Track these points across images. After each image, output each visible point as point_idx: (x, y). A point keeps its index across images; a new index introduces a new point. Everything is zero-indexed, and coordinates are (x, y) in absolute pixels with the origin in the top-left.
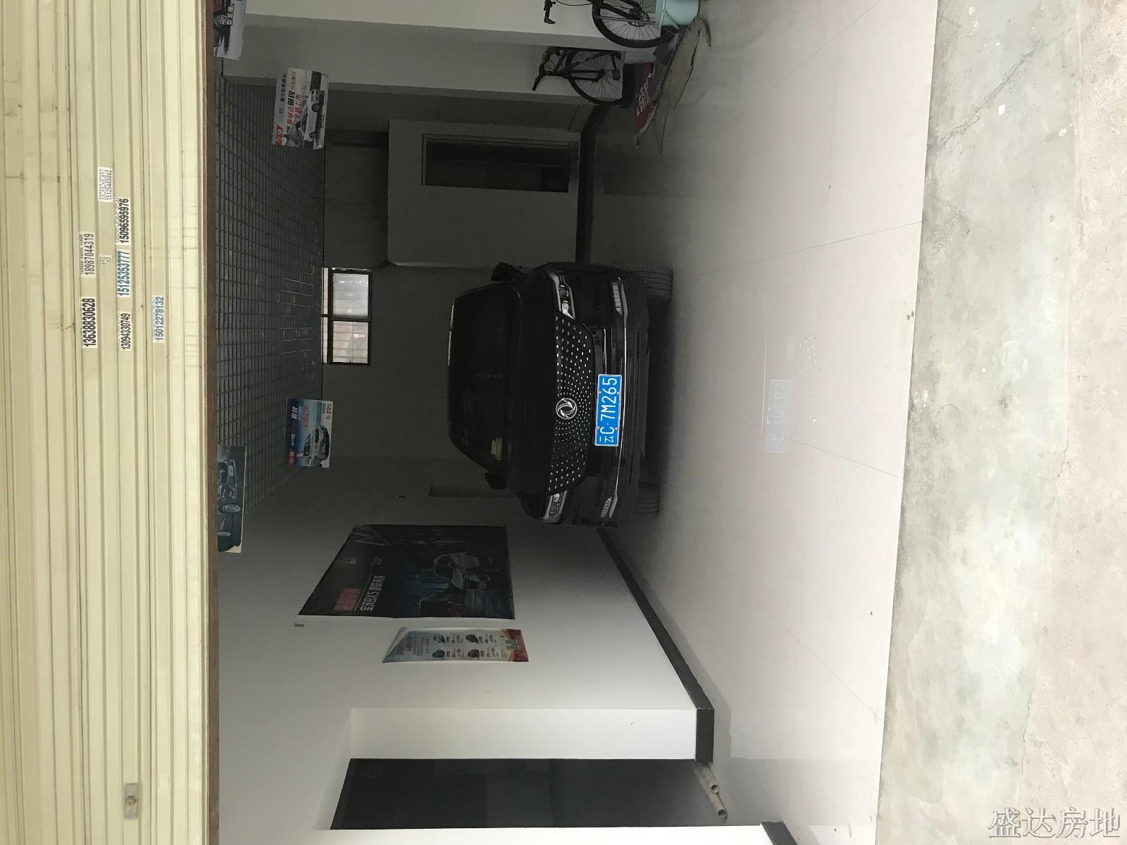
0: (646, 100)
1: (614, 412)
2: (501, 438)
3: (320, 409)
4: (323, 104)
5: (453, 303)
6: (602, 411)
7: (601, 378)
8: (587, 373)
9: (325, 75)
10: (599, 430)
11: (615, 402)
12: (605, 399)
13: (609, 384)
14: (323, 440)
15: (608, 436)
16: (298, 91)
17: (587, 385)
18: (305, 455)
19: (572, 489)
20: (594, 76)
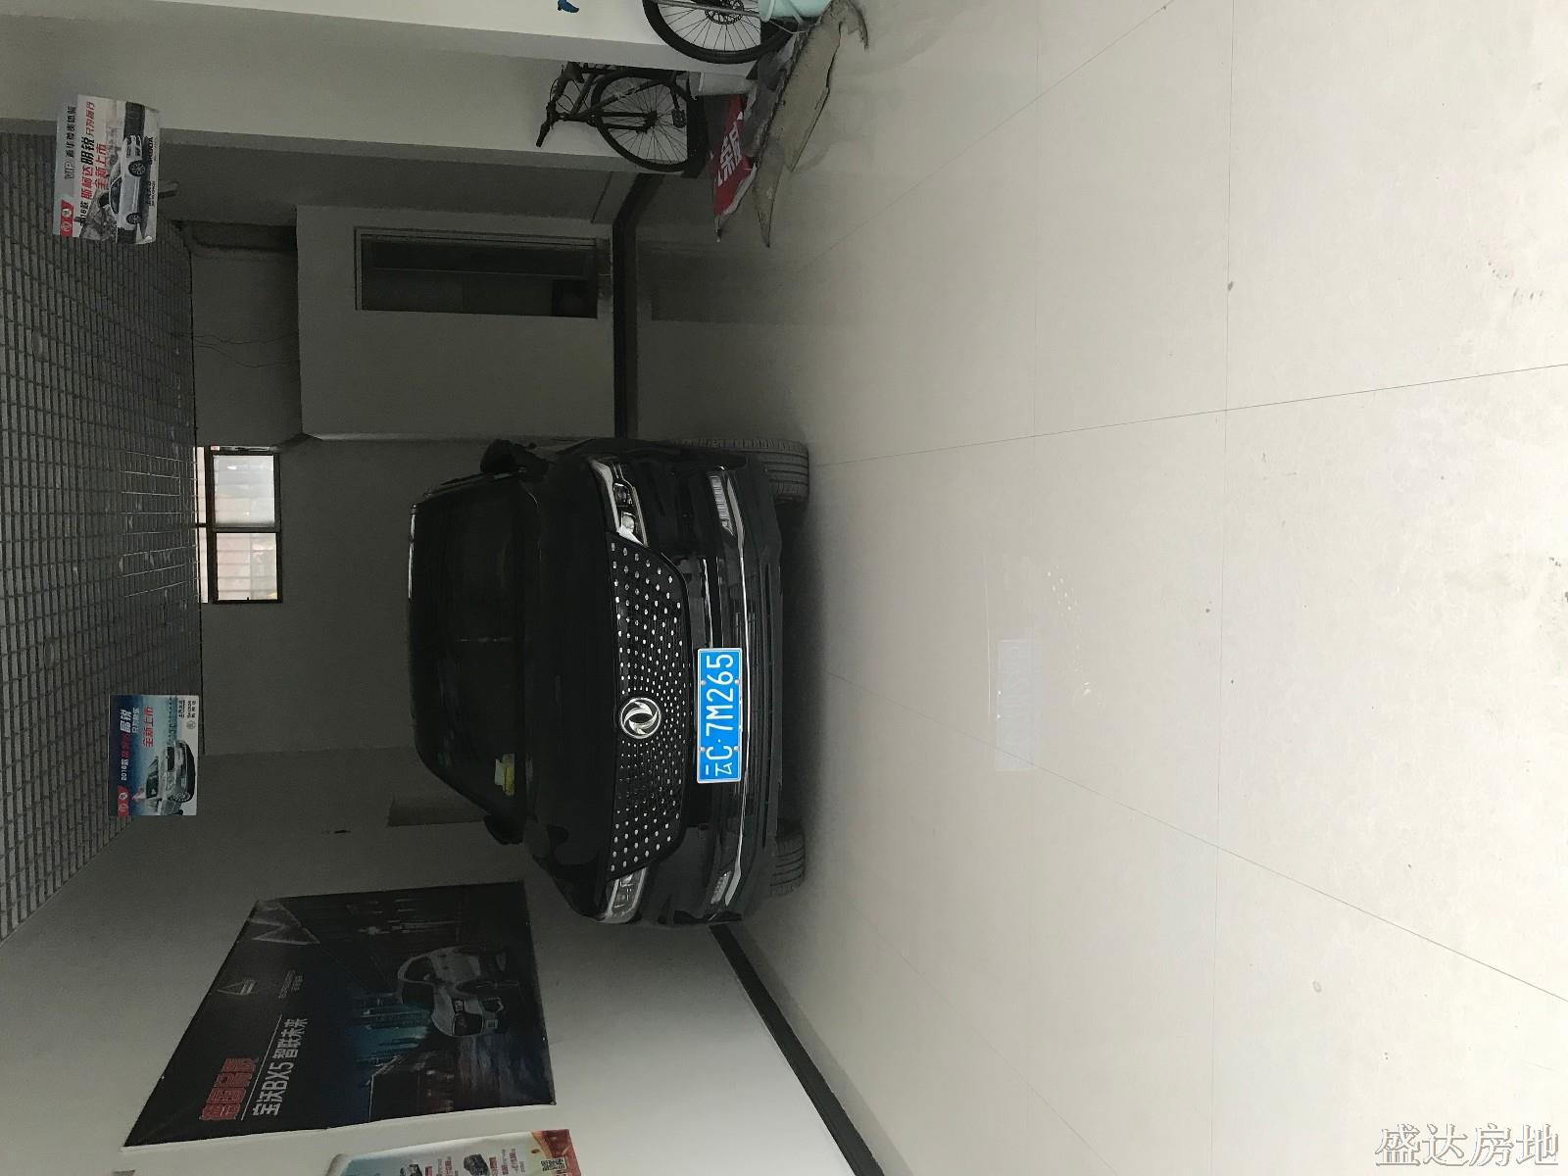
0: (733, 158)
1: (731, 717)
2: (513, 755)
3: (175, 712)
4: (150, 162)
5: (414, 511)
6: (709, 717)
7: (704, 655)
8: (676, 648)
9: (153, 110)
10: (703, 754)
11: (731, 699)
12: (712, 695)
13: (718, 665)
14: (183, 767)
15: (721, 763)
16: (100, 138)
17: (675, 671)
18: (149, 795)
19: (655, 864)
20: (640, 122)
